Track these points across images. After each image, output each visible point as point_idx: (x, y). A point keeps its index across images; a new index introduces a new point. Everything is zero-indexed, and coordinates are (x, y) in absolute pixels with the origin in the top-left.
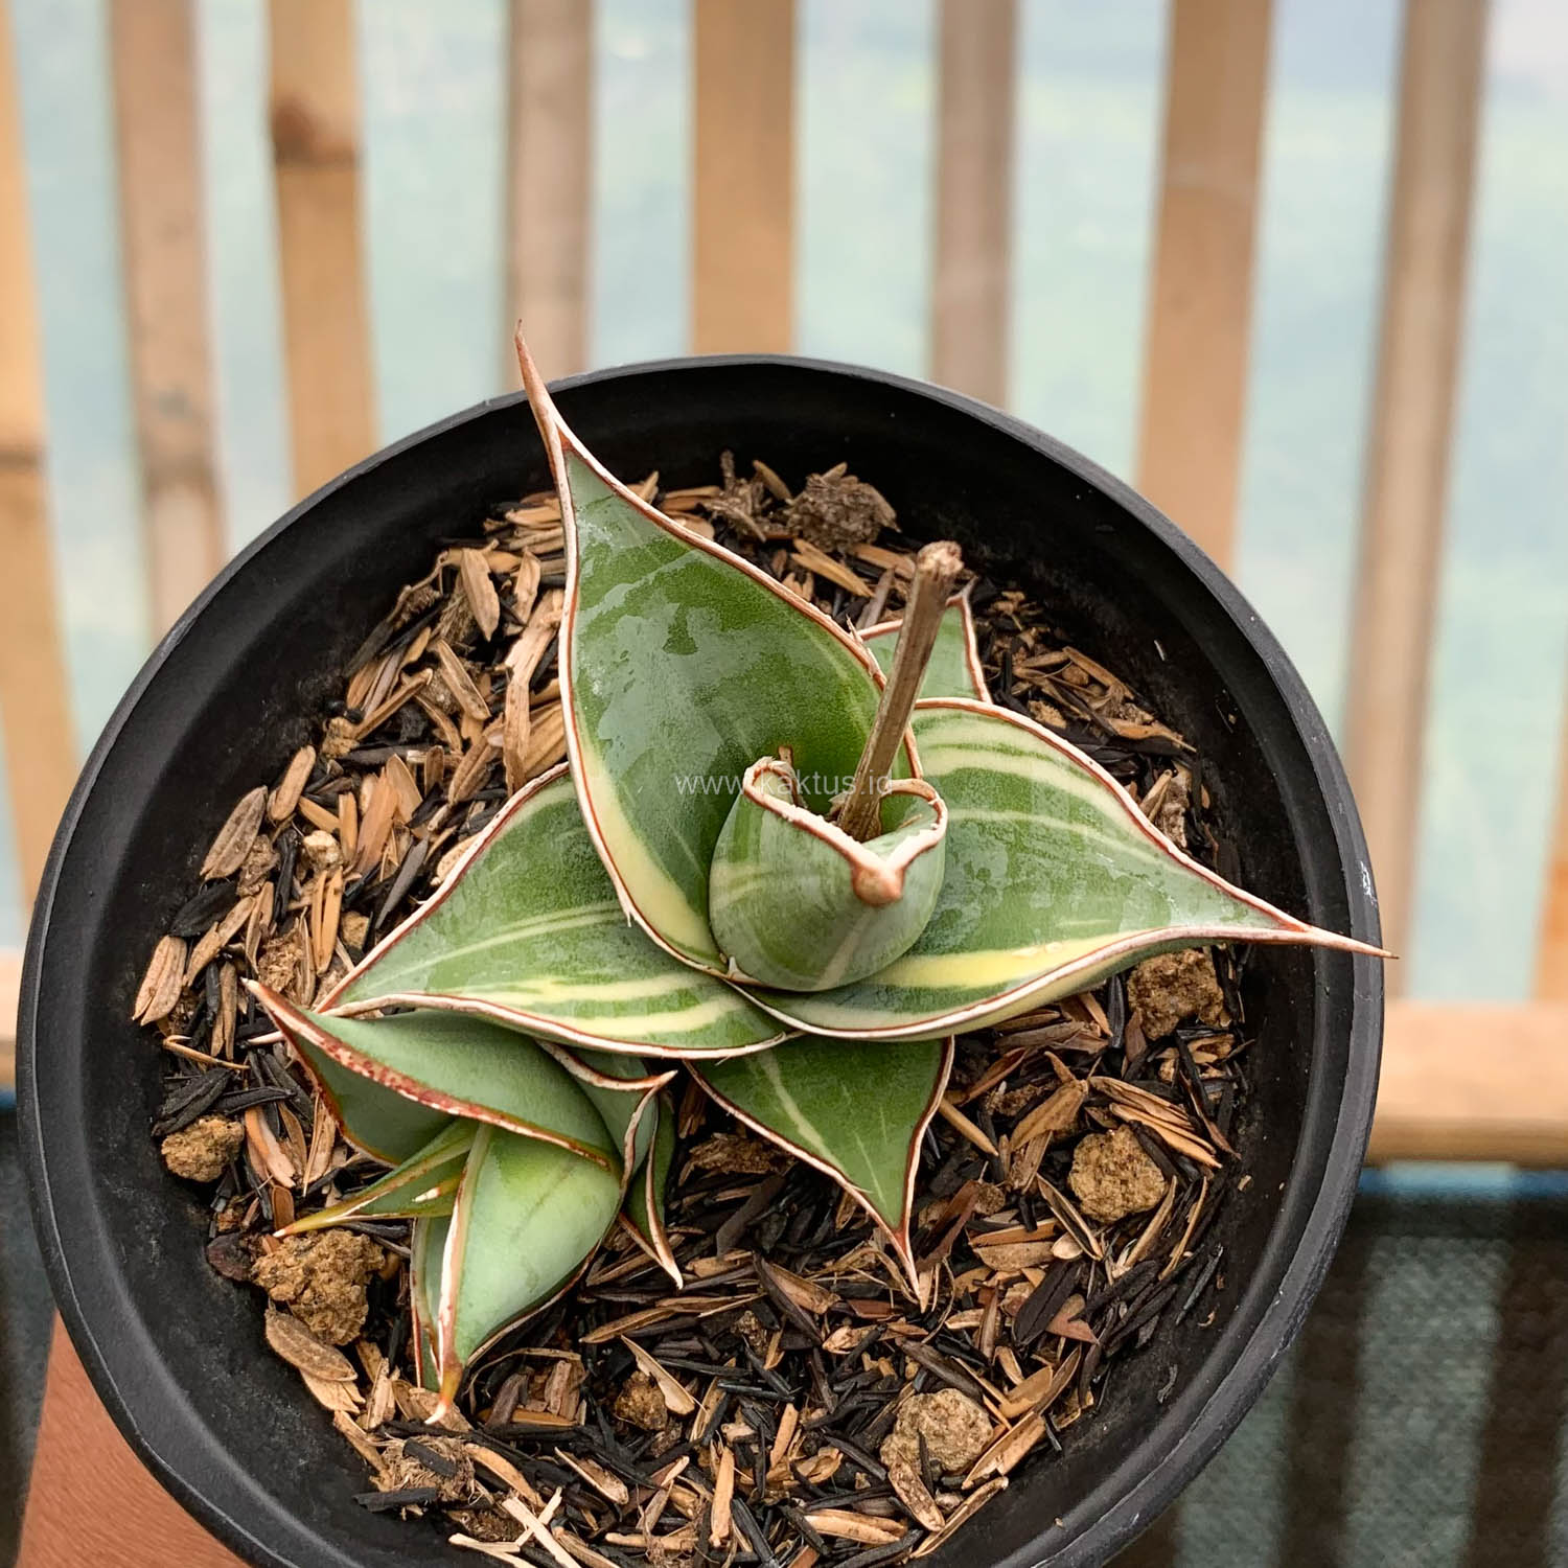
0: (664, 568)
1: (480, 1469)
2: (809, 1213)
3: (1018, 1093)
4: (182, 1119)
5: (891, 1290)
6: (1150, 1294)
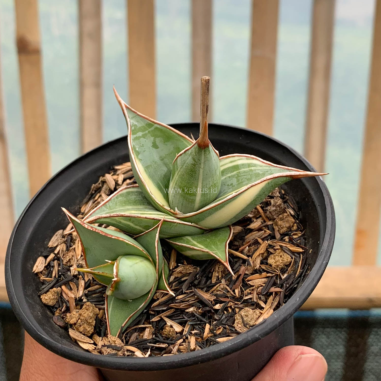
0: (150, 130)
1: (128, 350)
2: (205, 279)
3: (251, 247)
4: (45, 290)
5: (229, 296)
6: (294, 280)
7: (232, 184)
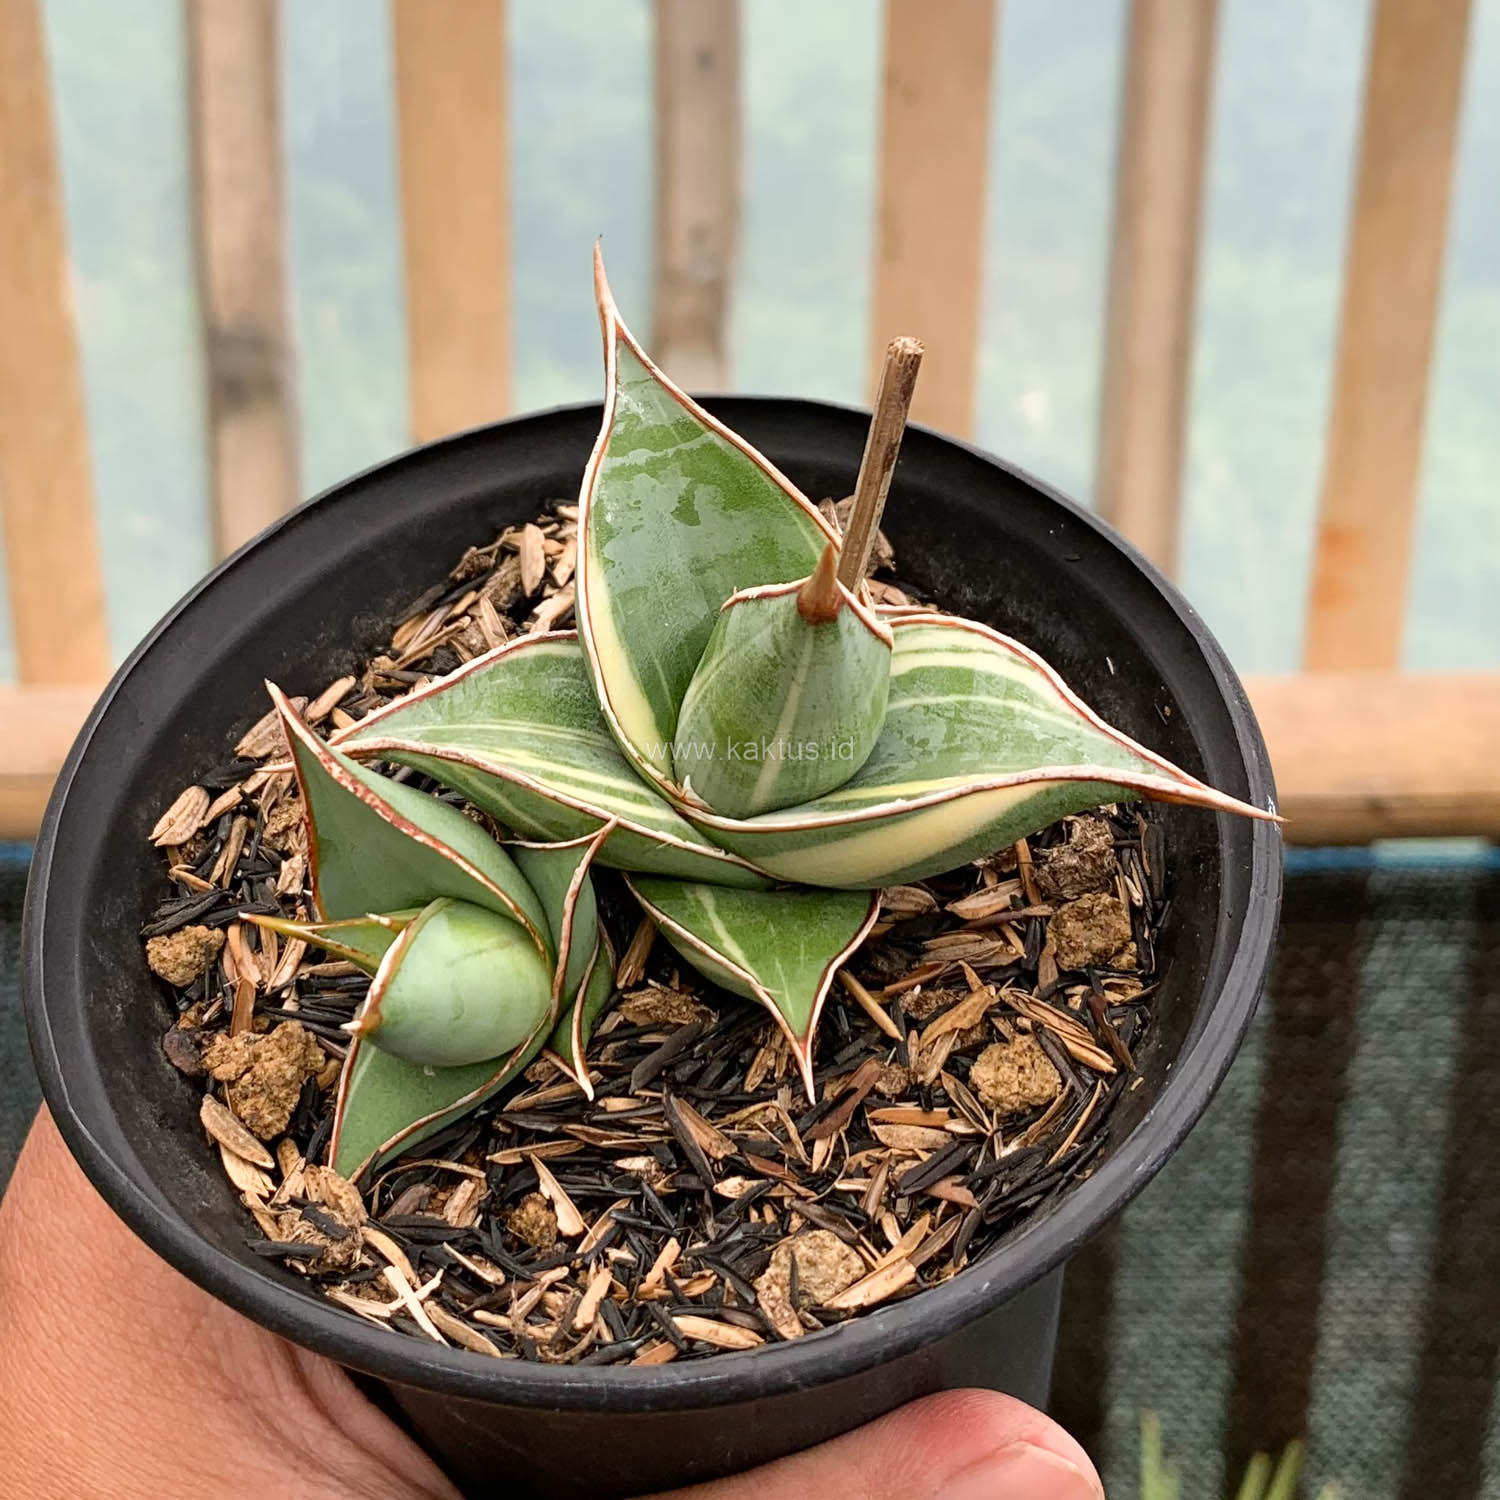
0: (683, 446)
1: (368, 1248)
2: (722, 1065)
3: (931, 994)
4: (171, 922)
5: (787, 1156)
6: (1035, 1176)
7: (924, 742)
